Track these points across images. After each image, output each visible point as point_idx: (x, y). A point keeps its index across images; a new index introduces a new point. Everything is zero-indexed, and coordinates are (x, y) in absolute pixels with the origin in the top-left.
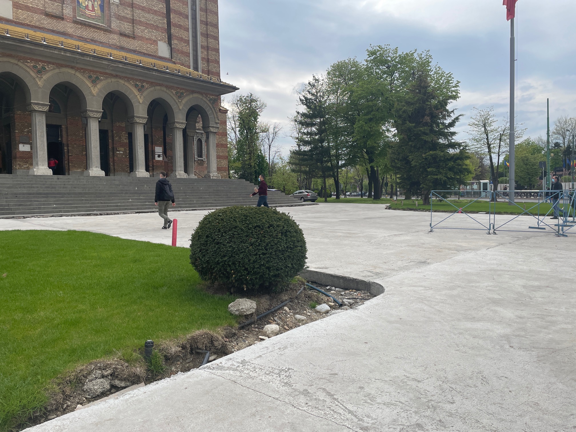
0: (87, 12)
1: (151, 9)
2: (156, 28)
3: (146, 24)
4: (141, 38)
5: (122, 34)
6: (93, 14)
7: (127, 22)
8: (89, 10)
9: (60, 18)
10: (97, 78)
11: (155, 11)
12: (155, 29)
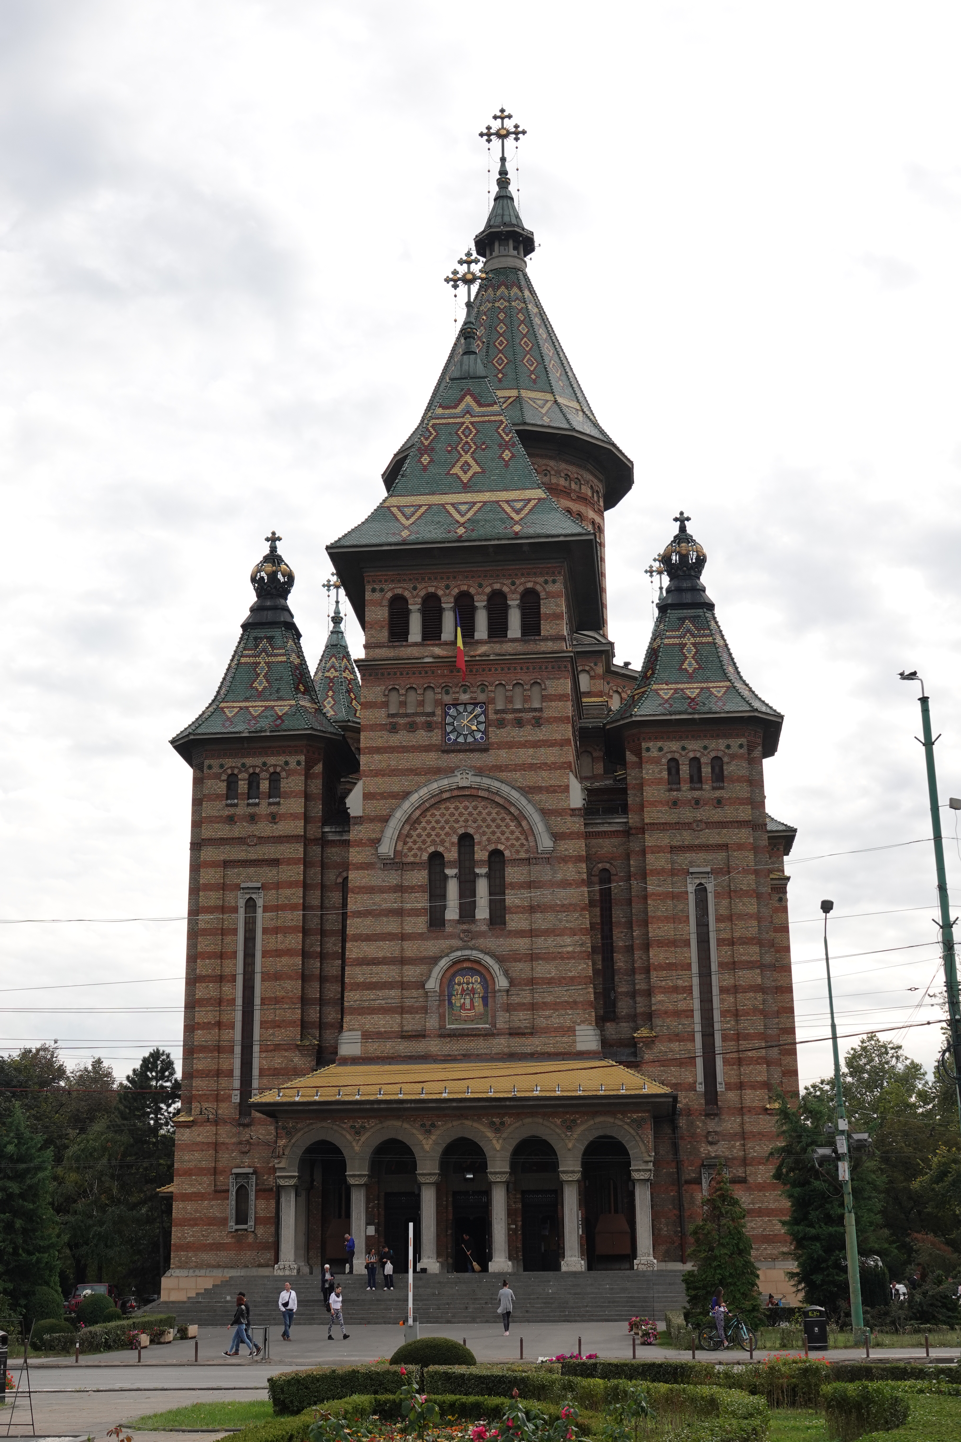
0: (463, 1013)
1: (564, 978)
2: (573, 1005)
3: (556, 1003)
4: (546, 1031)
5: (514, 1033)
6: (472, 1013)
7: (525, 1010)
8: (465, 1010)
9: (420, 1035)
10: (433, 1125)
11: (572, 978)
12: (571, 1008)
